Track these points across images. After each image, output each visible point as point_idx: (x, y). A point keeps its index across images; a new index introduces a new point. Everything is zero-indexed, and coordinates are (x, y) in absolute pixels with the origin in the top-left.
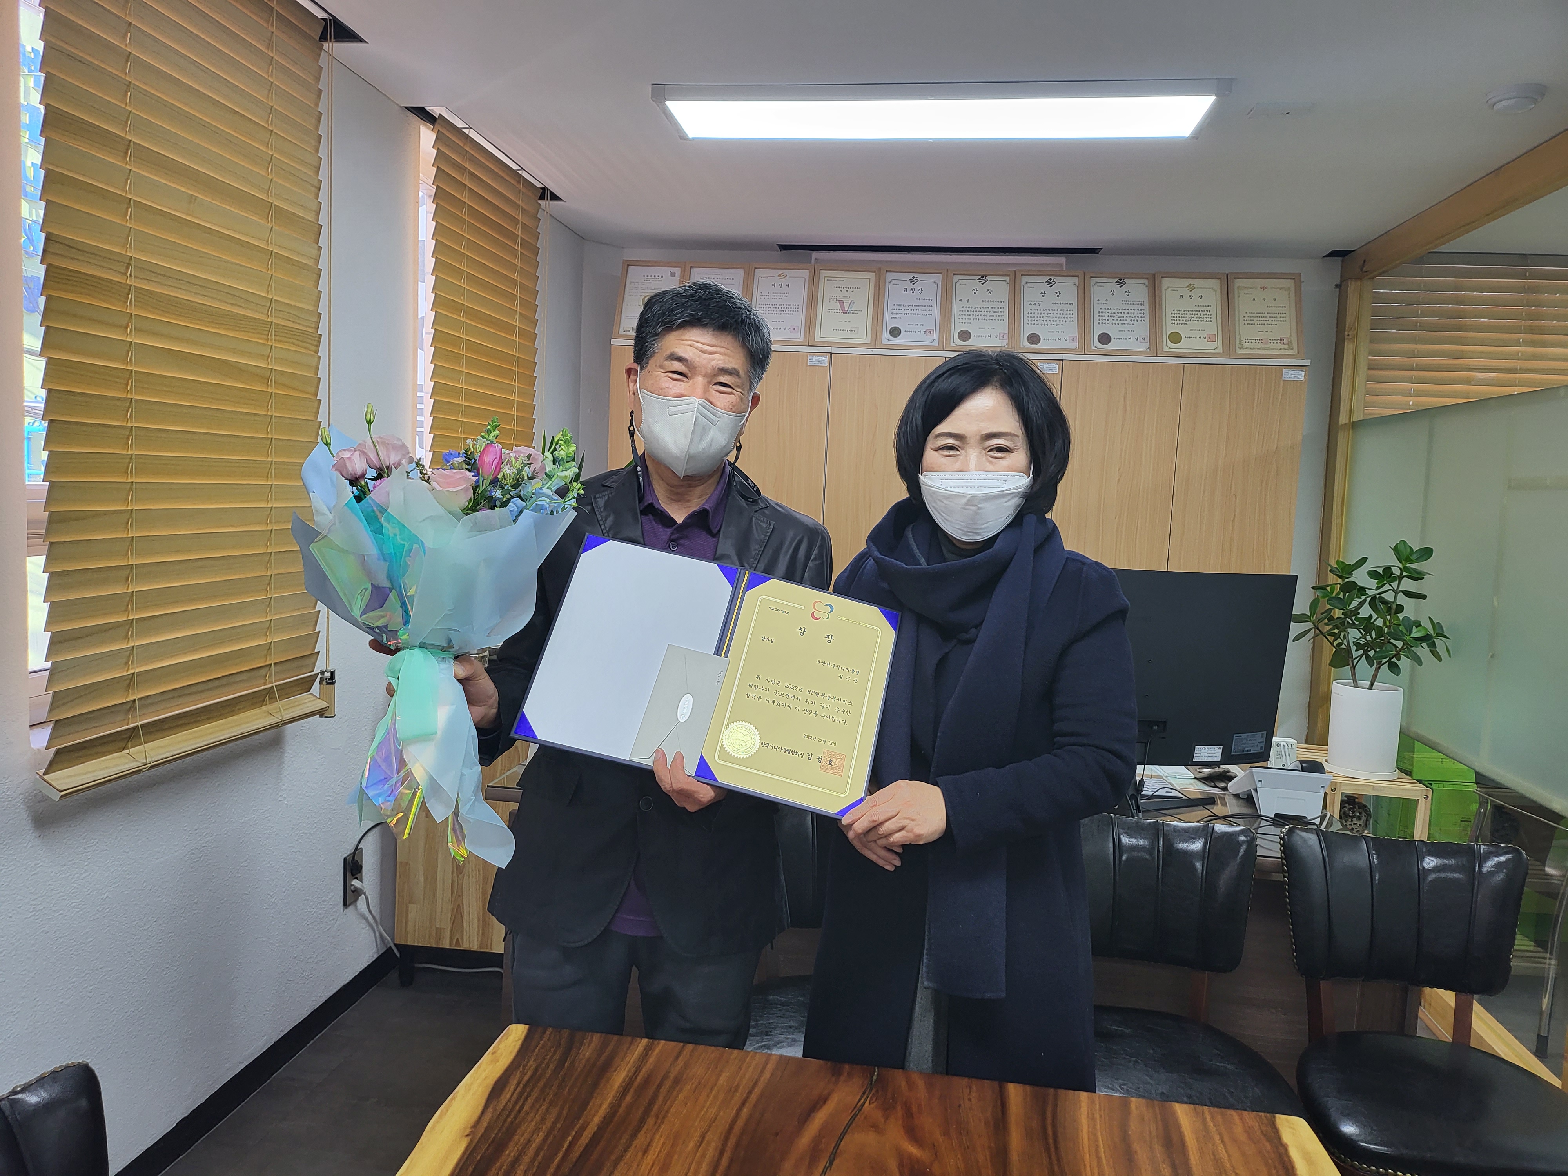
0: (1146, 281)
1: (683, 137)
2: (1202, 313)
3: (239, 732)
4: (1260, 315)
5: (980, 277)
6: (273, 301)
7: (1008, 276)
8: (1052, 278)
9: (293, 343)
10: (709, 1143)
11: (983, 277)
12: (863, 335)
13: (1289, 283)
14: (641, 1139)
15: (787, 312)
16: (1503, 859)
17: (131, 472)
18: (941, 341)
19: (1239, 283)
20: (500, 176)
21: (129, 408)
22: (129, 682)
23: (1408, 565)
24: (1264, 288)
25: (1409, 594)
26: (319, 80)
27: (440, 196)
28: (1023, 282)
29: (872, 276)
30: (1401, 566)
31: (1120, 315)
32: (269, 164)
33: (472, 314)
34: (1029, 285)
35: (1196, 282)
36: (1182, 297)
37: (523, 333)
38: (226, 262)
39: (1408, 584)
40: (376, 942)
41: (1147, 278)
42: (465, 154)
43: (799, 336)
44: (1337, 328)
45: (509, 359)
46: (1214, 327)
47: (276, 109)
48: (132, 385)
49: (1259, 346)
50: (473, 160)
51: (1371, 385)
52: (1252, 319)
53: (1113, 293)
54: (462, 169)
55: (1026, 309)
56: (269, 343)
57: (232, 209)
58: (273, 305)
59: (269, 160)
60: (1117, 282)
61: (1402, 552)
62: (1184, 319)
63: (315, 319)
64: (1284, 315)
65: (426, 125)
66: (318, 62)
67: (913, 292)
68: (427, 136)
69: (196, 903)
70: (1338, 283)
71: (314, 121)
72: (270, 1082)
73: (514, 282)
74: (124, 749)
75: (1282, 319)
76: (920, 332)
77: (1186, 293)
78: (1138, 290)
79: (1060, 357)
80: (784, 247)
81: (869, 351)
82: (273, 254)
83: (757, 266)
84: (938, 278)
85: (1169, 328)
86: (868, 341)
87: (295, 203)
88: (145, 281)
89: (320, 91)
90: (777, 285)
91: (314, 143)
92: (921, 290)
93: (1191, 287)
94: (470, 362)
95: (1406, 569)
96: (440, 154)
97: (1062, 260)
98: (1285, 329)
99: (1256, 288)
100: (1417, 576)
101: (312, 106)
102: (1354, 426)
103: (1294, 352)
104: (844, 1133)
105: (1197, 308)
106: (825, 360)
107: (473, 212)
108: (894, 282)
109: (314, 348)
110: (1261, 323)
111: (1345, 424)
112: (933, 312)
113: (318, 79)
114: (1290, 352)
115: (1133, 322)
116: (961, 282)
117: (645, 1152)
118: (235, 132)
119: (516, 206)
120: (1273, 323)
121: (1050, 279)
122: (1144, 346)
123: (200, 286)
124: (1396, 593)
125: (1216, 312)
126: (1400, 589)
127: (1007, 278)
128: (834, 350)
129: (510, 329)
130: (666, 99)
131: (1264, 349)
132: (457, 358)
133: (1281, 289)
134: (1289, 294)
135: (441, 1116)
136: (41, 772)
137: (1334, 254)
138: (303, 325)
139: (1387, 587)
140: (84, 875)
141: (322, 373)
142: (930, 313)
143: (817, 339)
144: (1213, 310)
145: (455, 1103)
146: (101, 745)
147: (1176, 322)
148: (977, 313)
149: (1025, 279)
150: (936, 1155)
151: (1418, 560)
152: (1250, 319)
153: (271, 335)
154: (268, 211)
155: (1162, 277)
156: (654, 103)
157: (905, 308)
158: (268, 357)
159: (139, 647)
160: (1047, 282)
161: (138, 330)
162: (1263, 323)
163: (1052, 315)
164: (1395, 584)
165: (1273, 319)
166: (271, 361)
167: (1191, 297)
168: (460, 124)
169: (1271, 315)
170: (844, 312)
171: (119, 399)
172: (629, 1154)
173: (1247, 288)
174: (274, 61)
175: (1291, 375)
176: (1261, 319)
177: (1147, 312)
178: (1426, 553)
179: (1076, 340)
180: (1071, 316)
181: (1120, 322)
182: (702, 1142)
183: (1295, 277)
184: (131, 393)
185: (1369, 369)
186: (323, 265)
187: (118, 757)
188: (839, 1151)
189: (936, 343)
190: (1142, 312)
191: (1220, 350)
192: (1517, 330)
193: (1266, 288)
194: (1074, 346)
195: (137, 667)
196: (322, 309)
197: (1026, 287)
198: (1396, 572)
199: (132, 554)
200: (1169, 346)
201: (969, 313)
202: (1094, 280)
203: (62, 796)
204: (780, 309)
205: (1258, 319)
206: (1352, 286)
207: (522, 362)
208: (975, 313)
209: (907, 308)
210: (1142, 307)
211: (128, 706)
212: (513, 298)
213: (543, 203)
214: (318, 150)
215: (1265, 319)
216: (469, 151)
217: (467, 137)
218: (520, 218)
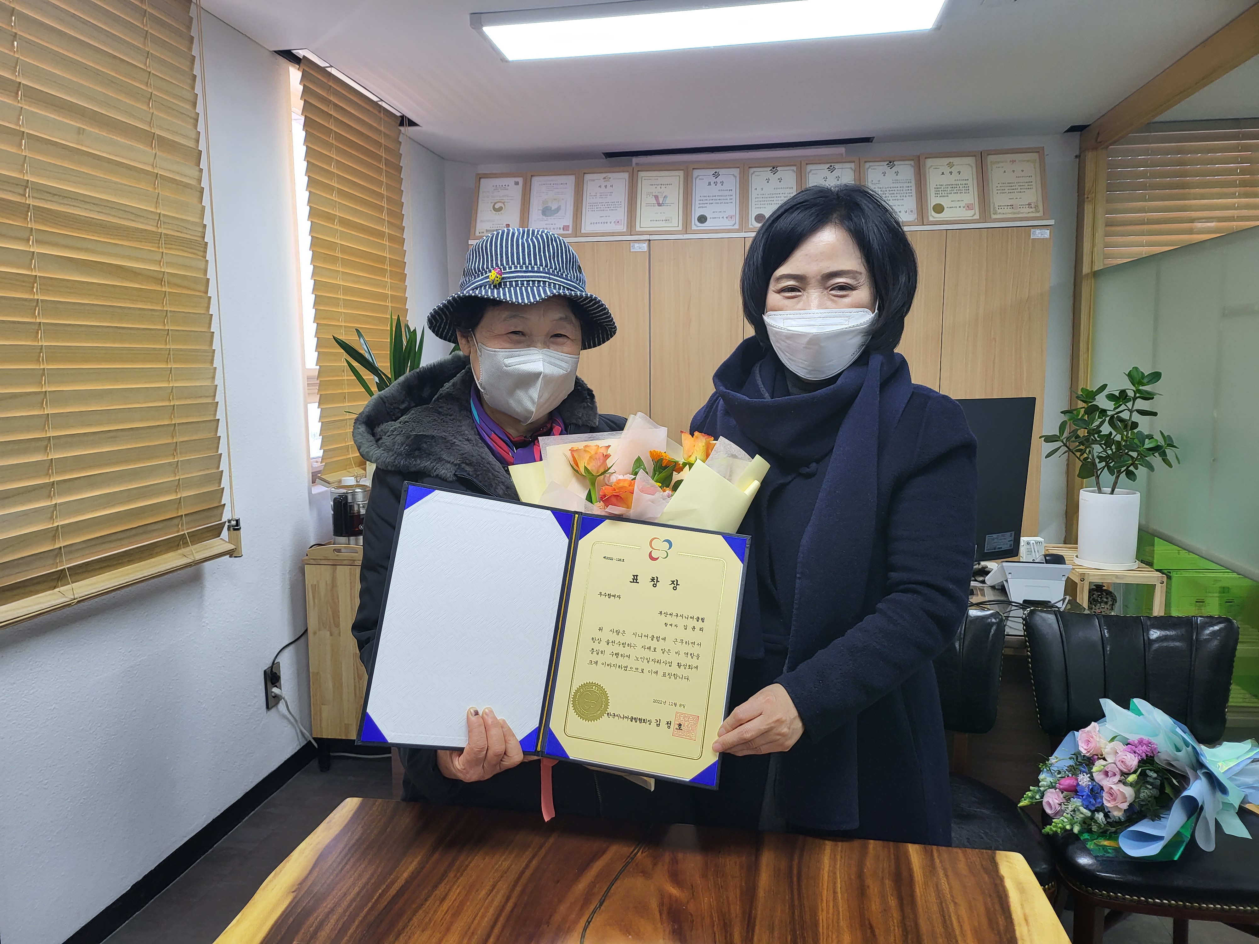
0: (912, 162)
1: (504, 60)
2: (961, 186)
3: (157, 571)
4: (1011, 185)
5: (771, 168)
6: (161, 215)
7: (796, 166)
8: (832, 165)
9: (183, 251)
10: (498, 892)
11: (774, 168)
12: (676, 224)
13: (1034, 156)
14: (441, 890)
15: (612, 208)
16: (1216, 628)
17: (43, 360)
18: (741, 224)
19: (991, 158)
20: (363, 107)
21: (36, 307)
22: (54, 533)
23: (1141, 388)
24: (1013, 161)
25: (1142, 413)
26: (191, 28)
27: (308, 124)
28: (808, 170)
29: (681, 173)
30: (1134, 389)
31: (891, 192)
32: (150, 101)
33: (344, 222)
34: (813, 172)
35: (955, 160)
36: (943, 173)
37: (391, 238)
38: (115, 183)
39: (1141, 404)
40: (298, 736)
41: (913, 160)
42: (329, 89)
43: (623, 228)
44: (1078, 192)
45: (382, 260)
46: (971, 197)
47: (151, 53)
48: (37, 288)
49: (1011, 210)
50: (337, 94)
51: (1109, 239)
52: (1004, 188)
53: (884, 174)
54: (327, 102)
56: (161, 250)
57: (119, 139)
58: (162, 218)
59: (149, 97)
60: (888, 164)
61: (1135, 377)
62: (946, 192)
63: (200, 230)
64: (1031, 184)
65: (294, 67)
66: (189, 12)
67: (716, 185)
68: (295, 74)
69: (135, 711)
70: (1078, 153)
71: (188, 63)
72: (212, 851)
73: (380, 196)
74: (55, 588)
75: (1029, 187)
76: (723, 218)
77: (947, 170)
78: (906, 171)
80: (609, 155)
81: (680, 237)
82: (158, 175)
83: (585, 172)
84: (736, 172)
85: (933, 200)
86: (680, 228)
87: (177, 133)
88: (42, 201)
89: (192, 38)
90: (603, 187)
91: (189, 81)
92: (722, 183)
93: (950, 165)
94: (345, 263)
95: (1139, 391)
96: (306, 90)
97: (841, 150)
98: (1032, 195)
99: (1006, 162)
100: (1148, 397)
101: (186, 50)
102: (1096, 274)
103: (1040, 214)
104: (616, 879)
105: (956, 182)
106: (645, 246)
107: (339, 137)
108: (700, 177)
109: (201, 254)
110: (1011, 191)
111: (1088, 273)
112: (734, 201)
113: (189, 28)
114: (1037, 215)
115: (902, 198)
116: (756, 174)
117: (443, 900)
118: (116, 74)
119: (379, 132)
120: (1022, 191)
121: (831, 166)
122: (912, 217)
123: (94, 204)
124: (1131, 412)
125: (972, 184)
126: (1134, 408)
127: (795, 168)
128: (652, 238)
129: (381, 235)
130: (482, 26)
131: (1014, 213)
132: (334, 260)
133: (1028, 161)
134: (1034, 165)
135: (274, 877)
137: (1073, 129)
138: (191, 235)
139: (1123, 407)
140: (32, 692)
141: (211, 275)
142: (731, 201)
143: (638, 229)
144: (970, 183)
145: (288, 864)
146: (34, 584)
147: (939, 196)
148: (770, 199)
149: (810, 167)
150: (693, 895)
151: (1148, 383)
152: (1002, 188)
153: (162, 244)
154: (151, 139)
155: (926, 158)
156: (474, 30)
158: (160, 262)
159: (61, 504)
160: (828, 168)
161: (38, 242)
162: (1013, 191)
164: (1130, 405)
165: (1022, 187)
166: (163, 265)
167: (951, 173)
168: (322, 64)
169: (1020, 184)
170: (659, 205)
171: (26, 300)
172: (428, 903)
174: (147, 12)
175: (1038, 234)
176: (1011, 188)
177: (914, 188)
178: (1156, 376)
182: (492, 890)
183: (1039, 151)
184: (37, 294)
185: (1106, 226)
186: (205, 184)
187: (50, 595)
188: (609, 894)
189: (736, 227)
190: (910, 189)
191: (977, 217)
192: (1232, 184)
193: (1015, 161)
195: (60, 521)
196: (207, 221)
197: (810, 174)
198: (1131, 394)
199: (49, 428)
200: (933, 216)
201: (764, 199)
202: (868, 165)
204: (606, 206)
205: (1009, 188)
206: (1089, 155)
207: (392, 262)
208: (768, 199)
209: (711, 198)
210: (909, 185)
211: (56, 552)
212: (380, 209)
213: (402, 128)
214: (193, 88)
215: (1014, 188)
216: (333, 86)
217: (330, 74)
218: (383, 141)
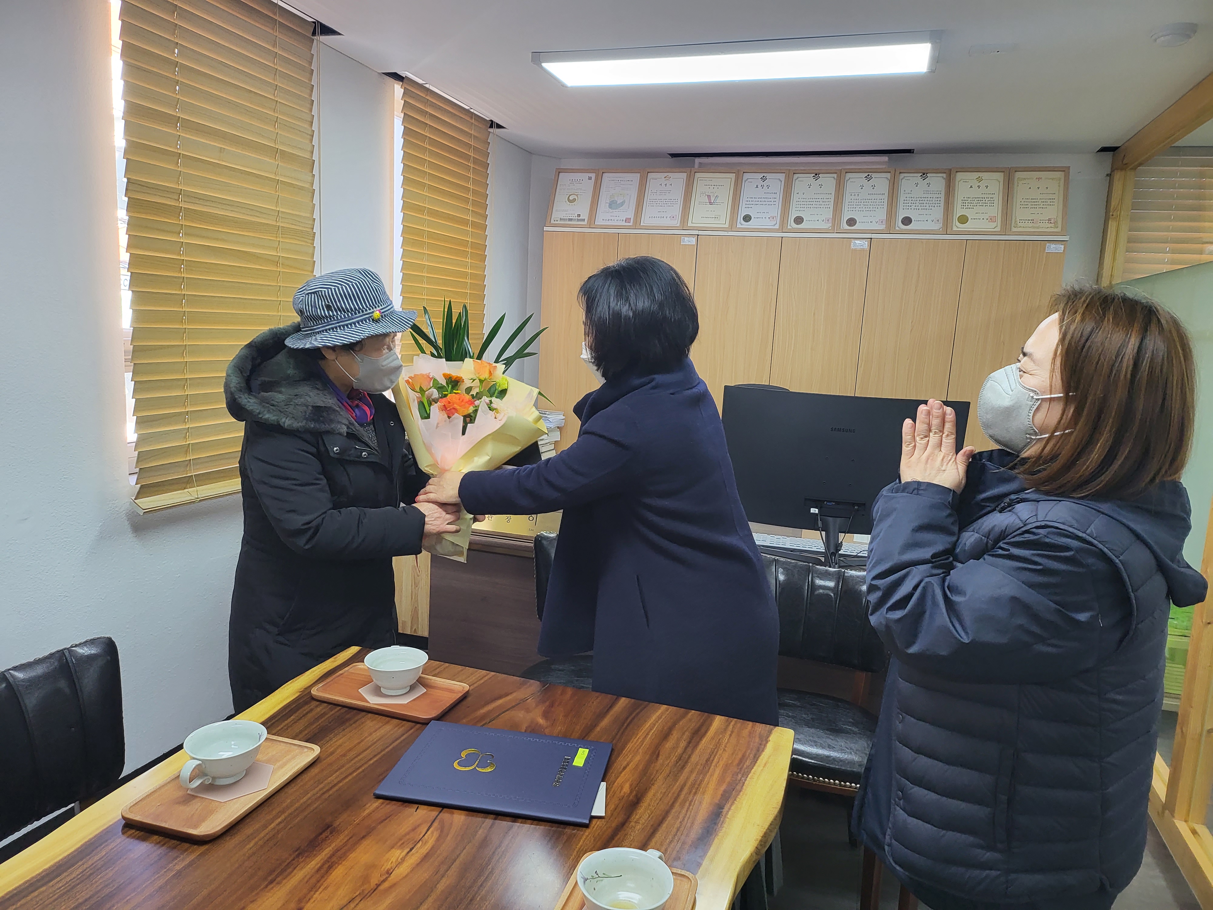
0: (944, 175)
1: (563, 86)
2: (987, 200)
4: (1034, 201)
5: (814, 175)
6: (280, 212)
7: (836, 173)
8: (870, 174)
9: (295, 239)
11: (816, 175)
12: (723, 221)
13: (1060, 175)
15: (670, 205)
18: (781, 225)
19: (1018, 175)
20: (455, 115)
22: (186, 449)
24: (1039, 179)
26: (312, 63)
27: (407, 133)
28: (847, 178)
29: (732, 176)
31: (921, 202)
32: (276, 123)
33: (432, 213)
34: (851, 180)
35: (985, 175)
36: (971, 187)
37: (474, 225)
38: (246, 188)
41: (945, 173)
42: (426, 102)
43: (676, 223)
44: (1106, 209)
45: (465, 243)
46: (996, 210)
47: (279, 86)
49: (1031, 225)
51: (1132, 255)
52: (1029, 203)
53: (917, 185)
54: (424, 113)
55: (848, 198)
56: (278, 240)
57: (252, 154)
58: (280, 214)
59: (276, 120)
60: (921, 176)
62: (972, 205)
63: (311, 222)
64: (1054, 200)
65: (398, 85)
66: (310, 51)
67: (763, 188)
68: (398, 90)
70: (1108, 172)
71: (308, 91)
73: (467, 189)
74: (185, 489)
75: (1051, 204)
76: (765, 218)
77: (976, 184)
78: (937, 182)
79: (869, 236)
80: (674, 155)
81: (726, 233)
82: (279, 181)
83: (650, 170)
84: (782, 176)
85: (959, 212)
86: (727, 226)
87: (296, 147)
88: (191, 204)
89: (312, 70)
90: (663, 185)
91: (308, 106)
92: (768, 186)
93: (979, 179)
94: (431, 247)
96: (406, 104)
97: (885, 158)
98: (1053, 211)
99: (1032, 179)
101: (307, 81)
103: (1059, 230)
105: (984, 196)
106: (693, 240)
107: (433, 142)
108: (749, 180)
109: (310, 241)
110: (1034, 206)
112: (777, 203)
113: (310, 63)
114: (1055, 230)
115: (931, 208)
116: (799, 179)
118: (252, 105)
119: (469, 135)
120: (1044, 207)
121: (868, 175)
122: (937, 226)
123: (228, 205)
125: (998, 198)
127: (835, 176)
128: (700, 233)
129: (465, 222)
130: (541, 62)
131: (1034, 227)
132: (421, 244)
133: (1053, 179)
134: (1059, 183)
136: (133, 498)
137: (1104, 150)
138: (302, 227)
141: (316, 258)
142: (775, 203)
143: (690, 225)
144: (995, 197)
146: (169, 485)
147: (965, 207)
148: (810, 203)
149: (849, 175)
152: (1025, 203)
153: (279, 234)
154: (275, 153)
155: (957, 172)
156: (535, 65)
157: (756, 200)
158: (277, 248)
159: (192, 428)
160: (866, 177)
161: (186, 234)
162: (1036, 206)
163: (867, 203)
165: (1044, 203)
166: (279, 250)
167: (979, 187)
168: (420, 81)
169: (1043, 200)
170: (711, 203)
171: (175, 277)
173: (1025, 179)
174: (278, 55)
175: (1052, 248)
176: (1034, 203)
177: (943, 199)
179: (884, 222)
180: (882, 204)
181: (920, 208)
183: (1065, 170)
185: (1132, 242)
186: (316, 187)
187: (181, 493)
189: (777, 227)
190: (939, 199)
191: (998, 229)
193: (1041, 178)
194: (883, 227)
195: (192, 440)
196: (316, 216)
197: (849, 182)
200: (957, 226)
201: (804, 203)
202: (902, 175)
203: (144, 512)
204: (664, 202)
205: (1032, 203)
206: (1118, 175)
207: (474, 245)
208: (808, 203)
209: (757, 200)
210: (939, 196)
211: (187, 463)
212: (467, 200)
213: (491, 130)
214: (311, 110)
215: (1037, 203)
216: (430, 99)
217: (428, 90)
218: (472, 144)
